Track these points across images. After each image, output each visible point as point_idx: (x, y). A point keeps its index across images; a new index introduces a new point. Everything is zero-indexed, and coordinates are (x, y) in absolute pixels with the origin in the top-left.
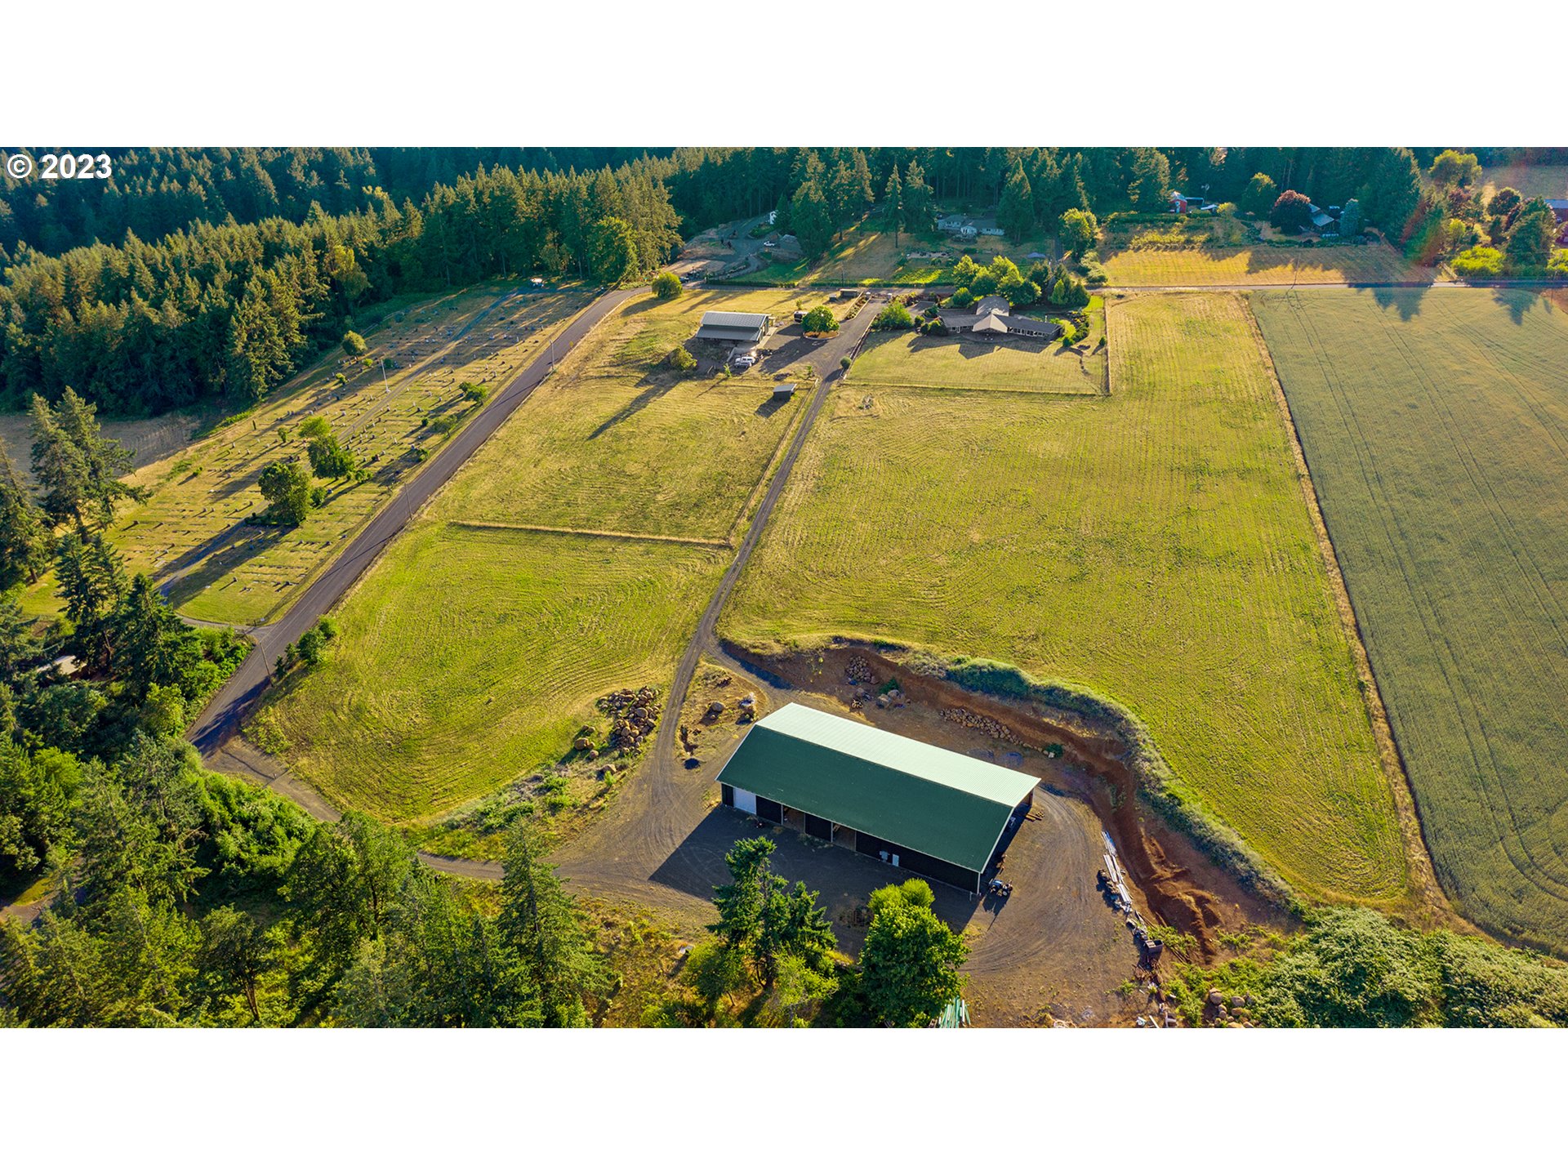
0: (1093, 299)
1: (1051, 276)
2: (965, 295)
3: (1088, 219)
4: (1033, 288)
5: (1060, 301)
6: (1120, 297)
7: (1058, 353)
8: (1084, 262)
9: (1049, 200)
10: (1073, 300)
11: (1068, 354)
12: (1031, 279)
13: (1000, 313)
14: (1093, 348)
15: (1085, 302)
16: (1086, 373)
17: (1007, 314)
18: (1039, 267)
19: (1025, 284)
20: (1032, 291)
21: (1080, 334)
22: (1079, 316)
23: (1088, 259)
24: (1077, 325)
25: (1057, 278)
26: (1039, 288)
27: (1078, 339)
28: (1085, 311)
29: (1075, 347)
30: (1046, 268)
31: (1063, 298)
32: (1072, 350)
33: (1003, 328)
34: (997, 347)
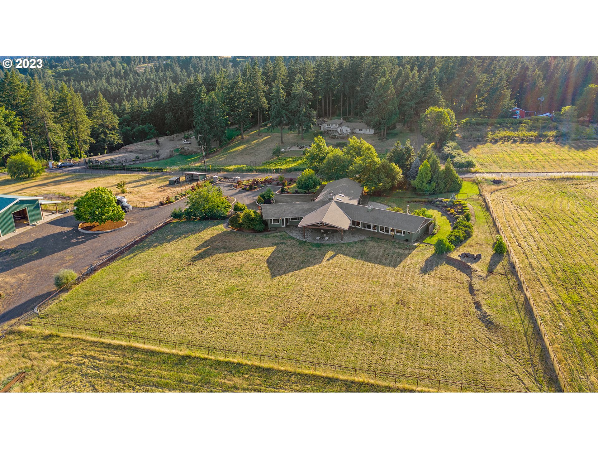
0: (464, 184)
1: (414, 158)
2: (310, 178)
3: (448, 113)
4: (392, 170)
5: (426, 186)
6: (497, 182)
7: (427, 268)
8: (447, 150)
9: (412, 103)
10: (442, 185)
11: (445, 269)
12: (391, 160)
13: (344, 199)
14: (487, 258)
15: (457, 188)
16: (489, 324)
17: (355, 202)
18: (400, 147)
19: (383, 166)
20: (391, 174)
21: (460, 233)
22: (453, 206)
23: (450, 147)
24: (452, 219)
25: (422, 159)
26: (400, 171)
27: (458, 242)
28: (460, 197)
29: (455, 255)
30: (408, 149)
31: (430, 182)
32: (451, 262)
33: (344, 223)
34: (330, 254)
